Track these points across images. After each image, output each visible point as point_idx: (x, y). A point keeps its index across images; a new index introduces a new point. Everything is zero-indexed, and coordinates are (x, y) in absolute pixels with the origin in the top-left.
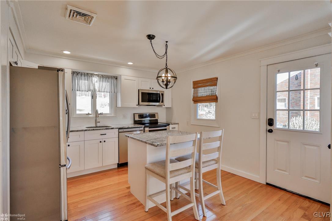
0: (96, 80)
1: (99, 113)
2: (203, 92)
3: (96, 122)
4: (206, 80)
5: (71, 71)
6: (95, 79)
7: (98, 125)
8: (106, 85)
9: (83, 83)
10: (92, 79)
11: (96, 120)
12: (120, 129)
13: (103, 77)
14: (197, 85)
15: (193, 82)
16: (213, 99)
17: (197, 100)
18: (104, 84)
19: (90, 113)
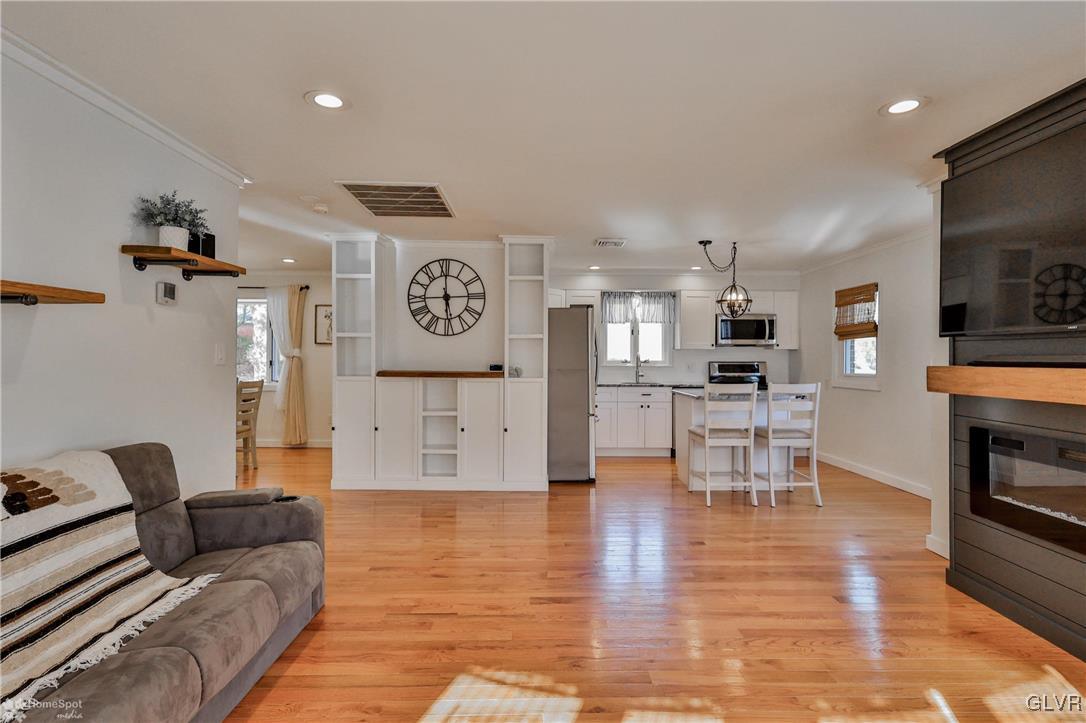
0: (638, 302)
1: (642, 359)
2: (860, 313)
3: (638, 376)
4: (858, 288)
5: (599, 292)
6: (636, 301)
7: (641, 380)
8: (656, 309)
9: (617, 308)
10: (631, 303)
11: (637, 373)
12: (674, 387)
13: (649, 296)
14: (846, 298)
15: (836, 292)
16: (870, 329)
17: (847, 332)
18: (653, 307)
19: (629, 360)
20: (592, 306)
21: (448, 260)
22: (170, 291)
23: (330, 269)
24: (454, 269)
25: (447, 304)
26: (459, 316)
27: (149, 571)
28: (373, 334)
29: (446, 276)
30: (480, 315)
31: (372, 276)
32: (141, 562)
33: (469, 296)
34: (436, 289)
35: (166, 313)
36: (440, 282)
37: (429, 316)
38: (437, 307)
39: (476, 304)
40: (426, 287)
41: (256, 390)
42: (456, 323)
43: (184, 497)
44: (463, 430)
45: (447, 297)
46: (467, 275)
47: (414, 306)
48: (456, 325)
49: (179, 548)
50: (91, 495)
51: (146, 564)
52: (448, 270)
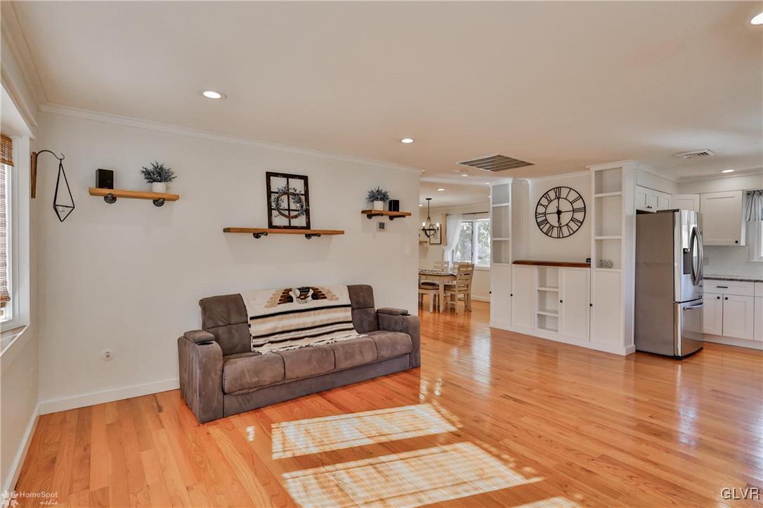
5: (740, 192)
20: (678, 210)
21: (560, 188)
22: (382, 226)
23: (489, 202)
24: (564, 193)
25: (559, 218)
26: (567, 225)
27: (352, 329)
28: (510, 239)
29: (559, 199)
30: (582, 223)
31: (510, 204)
32: (351, 326)
33: (574, 211)
34: (552, 208)
35: (381, 235)
36: (555, 203)
37: (548, 225)
38: (553, 219)
39: (579, 216)
40: (546, 207)
41: (470, 269)
42: (565, 230)
43: (376, 308)
44: (561, 301)
45: (559, 213)
46: (573, 196)
47: (539, 220)
48: (565, 231)
49: (369, 325)
50: (338, 299)
51: (353, 327)
52: (560, 193)
